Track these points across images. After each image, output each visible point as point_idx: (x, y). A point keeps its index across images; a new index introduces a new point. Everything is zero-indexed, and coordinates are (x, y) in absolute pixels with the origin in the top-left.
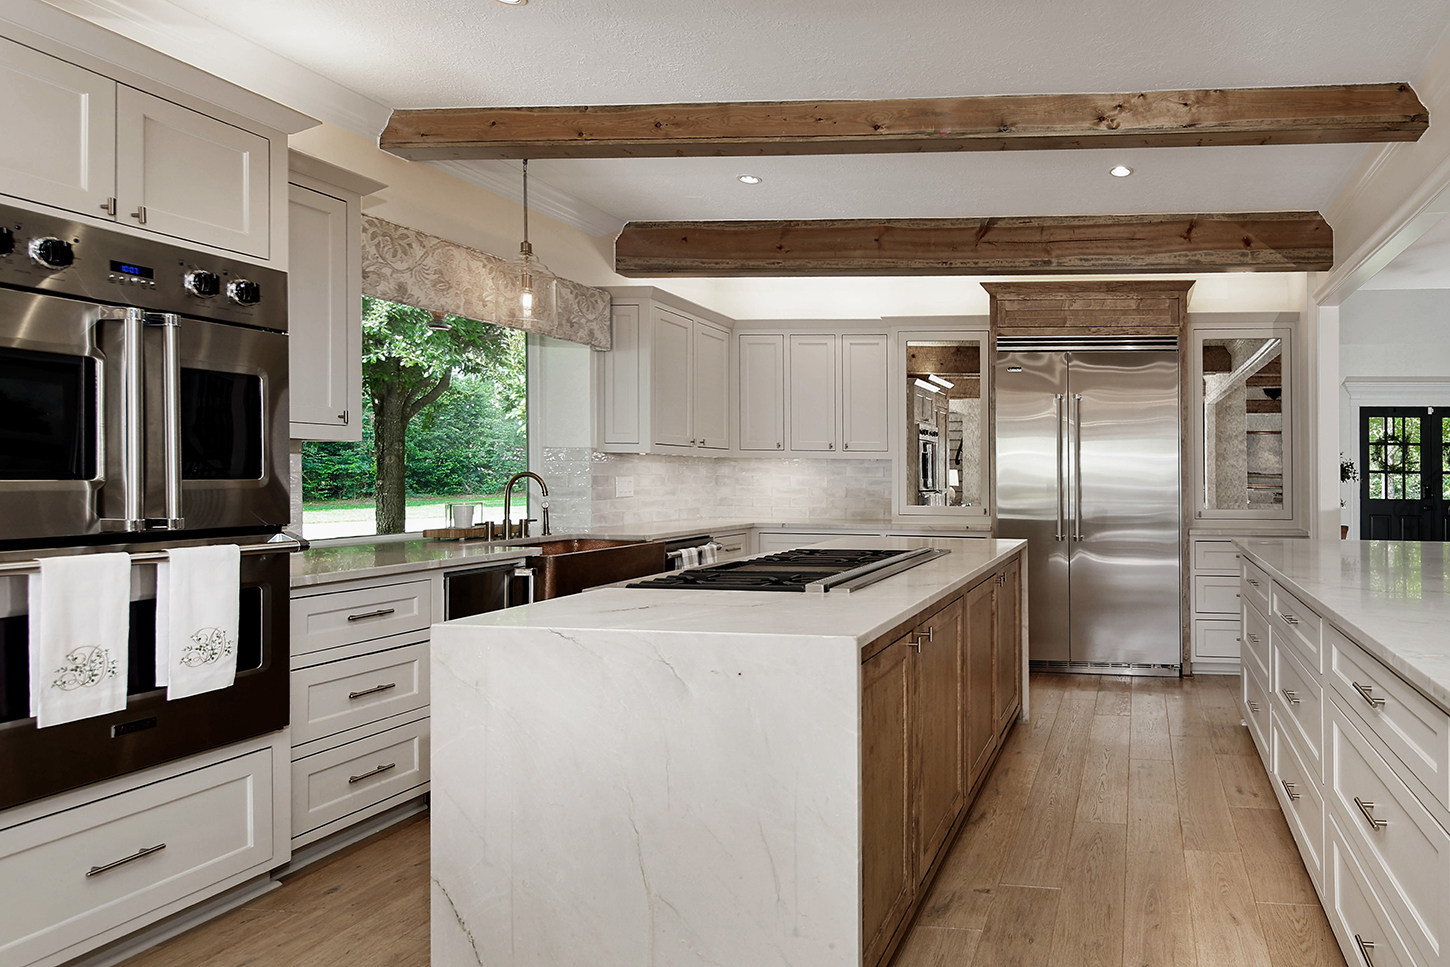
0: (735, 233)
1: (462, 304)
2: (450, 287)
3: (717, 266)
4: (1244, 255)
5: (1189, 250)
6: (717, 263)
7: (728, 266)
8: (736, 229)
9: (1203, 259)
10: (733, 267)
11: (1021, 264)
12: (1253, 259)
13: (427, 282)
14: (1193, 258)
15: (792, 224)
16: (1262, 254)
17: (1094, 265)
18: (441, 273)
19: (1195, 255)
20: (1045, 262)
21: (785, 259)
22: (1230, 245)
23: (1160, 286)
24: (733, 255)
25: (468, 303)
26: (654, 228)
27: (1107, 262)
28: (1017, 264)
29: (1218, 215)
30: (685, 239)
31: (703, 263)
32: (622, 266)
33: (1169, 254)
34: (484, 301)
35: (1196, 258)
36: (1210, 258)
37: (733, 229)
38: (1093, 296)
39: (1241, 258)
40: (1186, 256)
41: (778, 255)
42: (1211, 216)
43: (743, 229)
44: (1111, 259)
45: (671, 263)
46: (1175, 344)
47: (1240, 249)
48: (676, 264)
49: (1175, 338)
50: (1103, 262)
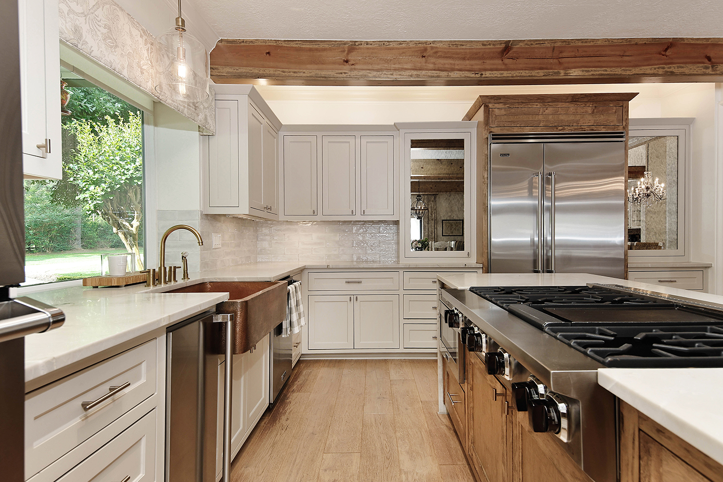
0: (310, 50)
1: (126, 66)
2: (117, 46)
3: (295, 75)
4: (707, 68)
5: (666, 64)
6: (295, 72)
7: (304, 75)
8: (311, 46)
9: (676, 70)
10: (308, 75)
11: (536, 75)
12: (713, 70)
13: (99, 33)
14: (668, 70)
15: (357, 44)
16: (719, 67)
17: (593, 75)
18: (109, 28)
19: (670, 68)
20: (555, 73)
21: (351, 70)
22: (696, 60)
23: (612, 97)
24: (309, 66)
25: (130, 66)
26: (242, 44)
27: (603, 72)
28: (533, 74)
29: (687, 39)
30: (268, 53)
31: (284, 72)
32: (215, 73)
33: (650, 67)
34: (141, 69)
35: (671, 70)
36: (681, 70)
37: (308, 46)
38: (560, 105)
39: (704, 70)
40: (664, 68)
41: (345, 67)
42: (682, 39)
43: (316, 47)
44: (606, 71)
45: (257, 71)
46: (622, 137)
47: (704, 63)
48: (261, 72)
49: (622, 133)
50: (600, 72)
